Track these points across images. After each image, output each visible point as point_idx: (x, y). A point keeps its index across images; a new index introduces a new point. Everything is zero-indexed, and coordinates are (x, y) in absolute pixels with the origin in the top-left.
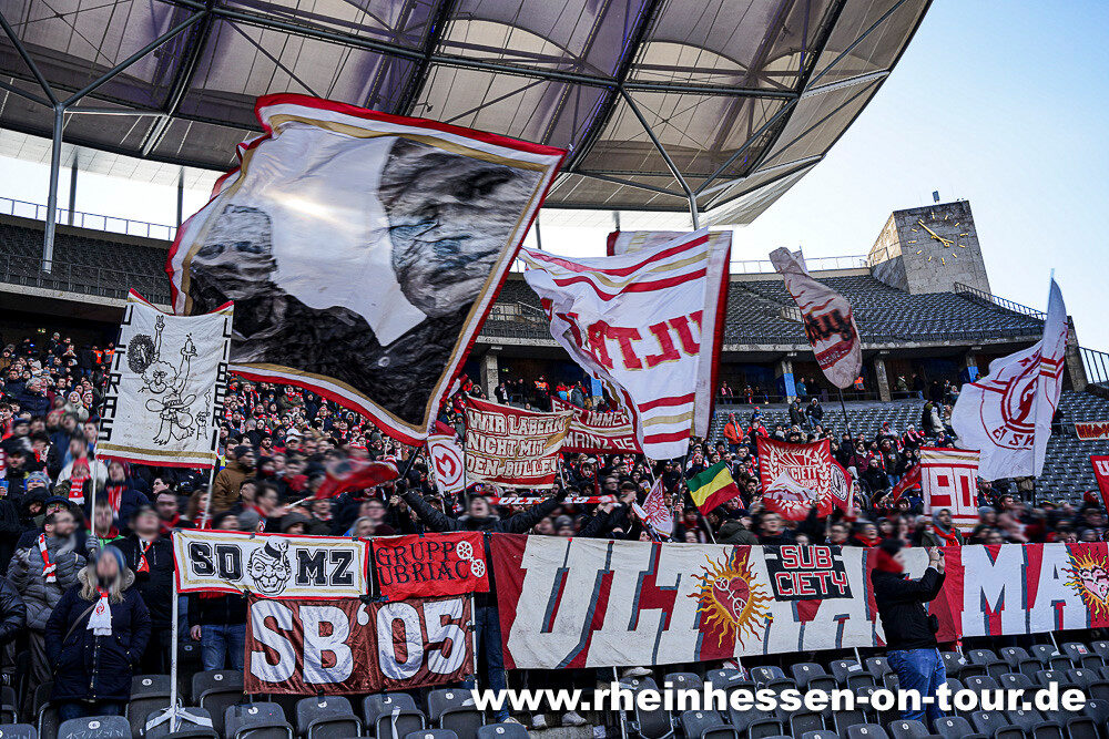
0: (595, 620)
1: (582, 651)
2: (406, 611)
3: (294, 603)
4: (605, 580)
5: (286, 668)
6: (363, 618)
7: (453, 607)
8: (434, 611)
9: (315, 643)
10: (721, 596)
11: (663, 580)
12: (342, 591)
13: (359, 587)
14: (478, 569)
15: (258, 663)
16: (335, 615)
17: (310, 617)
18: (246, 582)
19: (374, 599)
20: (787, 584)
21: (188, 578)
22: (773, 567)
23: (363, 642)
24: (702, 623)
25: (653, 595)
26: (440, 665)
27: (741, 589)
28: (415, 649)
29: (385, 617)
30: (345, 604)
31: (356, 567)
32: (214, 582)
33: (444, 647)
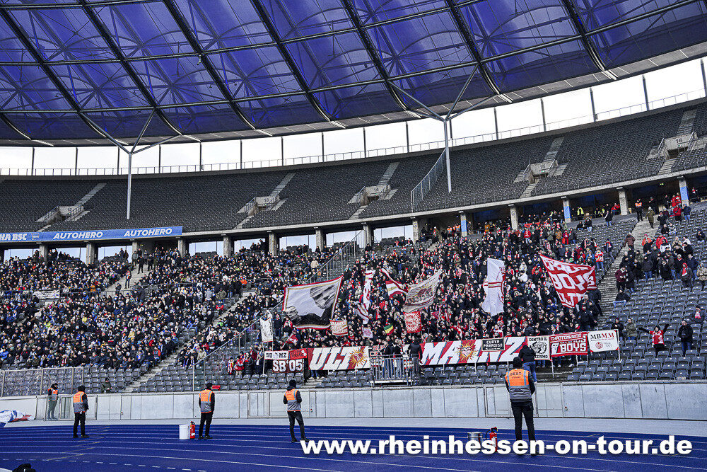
0: (326, 362)
1: (323, 367)
2: (293, 361)
3: (278, 361)
4: (329, 355)
5: (277, 369)
6: (287, 362)
7: (301, 361)
8: (297, 361)
9: (281, 366)
10: (355, 357)
11: (342, 355)
12: (285, 359)
13: (287, 358)
14: (305, 354)
15: (274, 368)
16: (284, 362)
17: (281, 362)
18: (273, 358)
19: (289, 360)
20: (372, 354)
21: (266, 358)
22: (370, 350)
23: (287, 366)
24: (349, 362)
25: (339, 357)
26: (298, 369)
27: (361, 355)
28: (294, 366)
29: (291, 362)
30: (285, 360)
31: (287, 355)
32: (269, 358)
33: (299, 367)
